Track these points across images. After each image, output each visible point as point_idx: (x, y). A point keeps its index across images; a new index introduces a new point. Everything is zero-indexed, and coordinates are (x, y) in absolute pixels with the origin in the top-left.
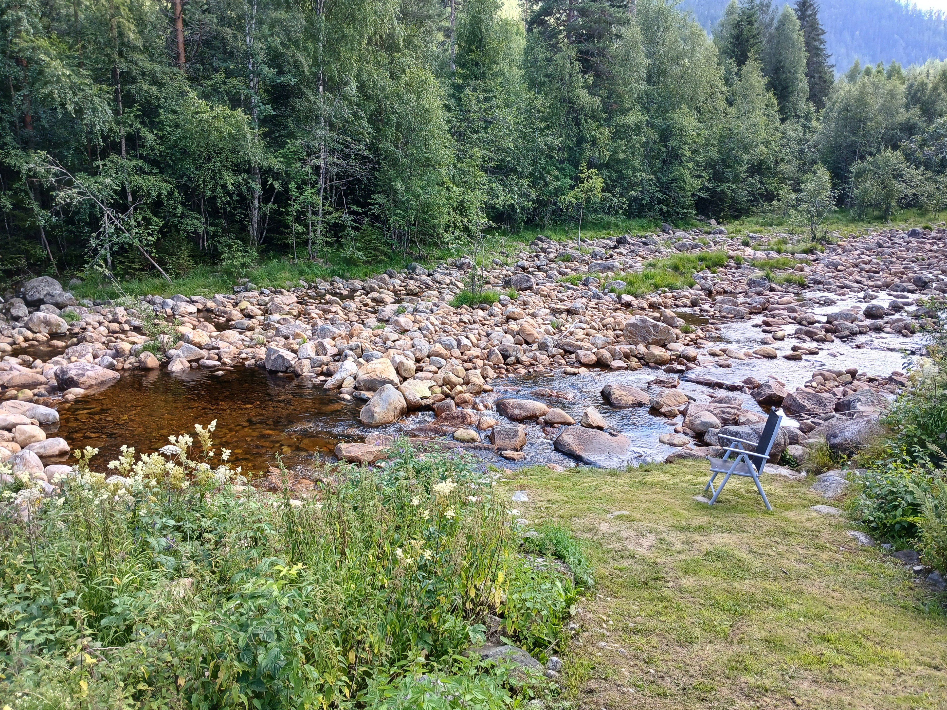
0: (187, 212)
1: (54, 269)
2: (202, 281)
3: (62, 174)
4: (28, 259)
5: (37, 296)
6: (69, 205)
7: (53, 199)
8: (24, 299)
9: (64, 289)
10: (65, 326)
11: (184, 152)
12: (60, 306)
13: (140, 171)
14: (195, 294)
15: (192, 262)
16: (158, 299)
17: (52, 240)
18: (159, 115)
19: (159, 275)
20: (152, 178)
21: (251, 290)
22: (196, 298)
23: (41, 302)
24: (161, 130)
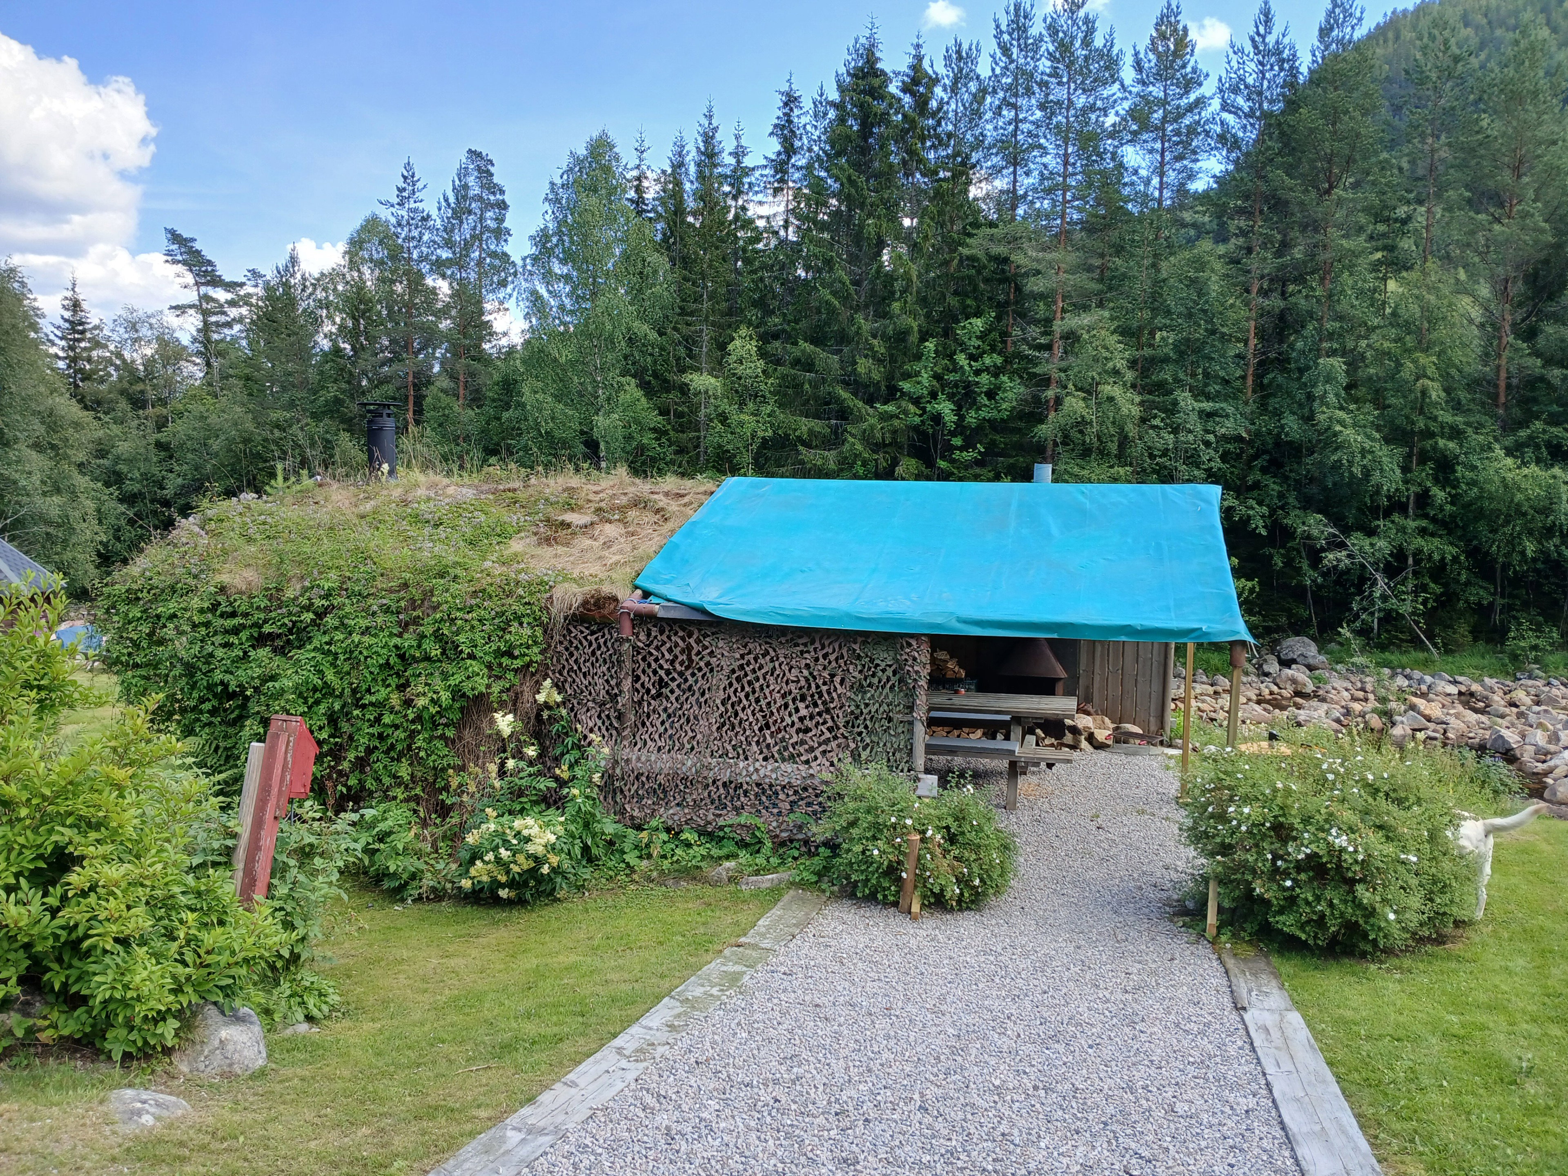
0: (1473, 580)
1: (1314, 631)
2: (1476, 661)
3: (1335, 536)
4: (1289, 618)
5: (1291, 656)
6: (1335, 567)
7: (1320, 559)
8: (1278, 657)
9: (1319, 652)
10: (1310, 688)
11: (1480, 514)
12: (1311, 668)
13: (1423, 532)
14: (1461, 674)
15: (1470, 638)
16: (1417, 674)
17: (1318, 601)
18: (1455, 471)
19: (1424, 649)
20: (1436, 541)
21: (1535, 678)
22: (1460, 679)
23: (1294, 661)
24: (1454, 487)
